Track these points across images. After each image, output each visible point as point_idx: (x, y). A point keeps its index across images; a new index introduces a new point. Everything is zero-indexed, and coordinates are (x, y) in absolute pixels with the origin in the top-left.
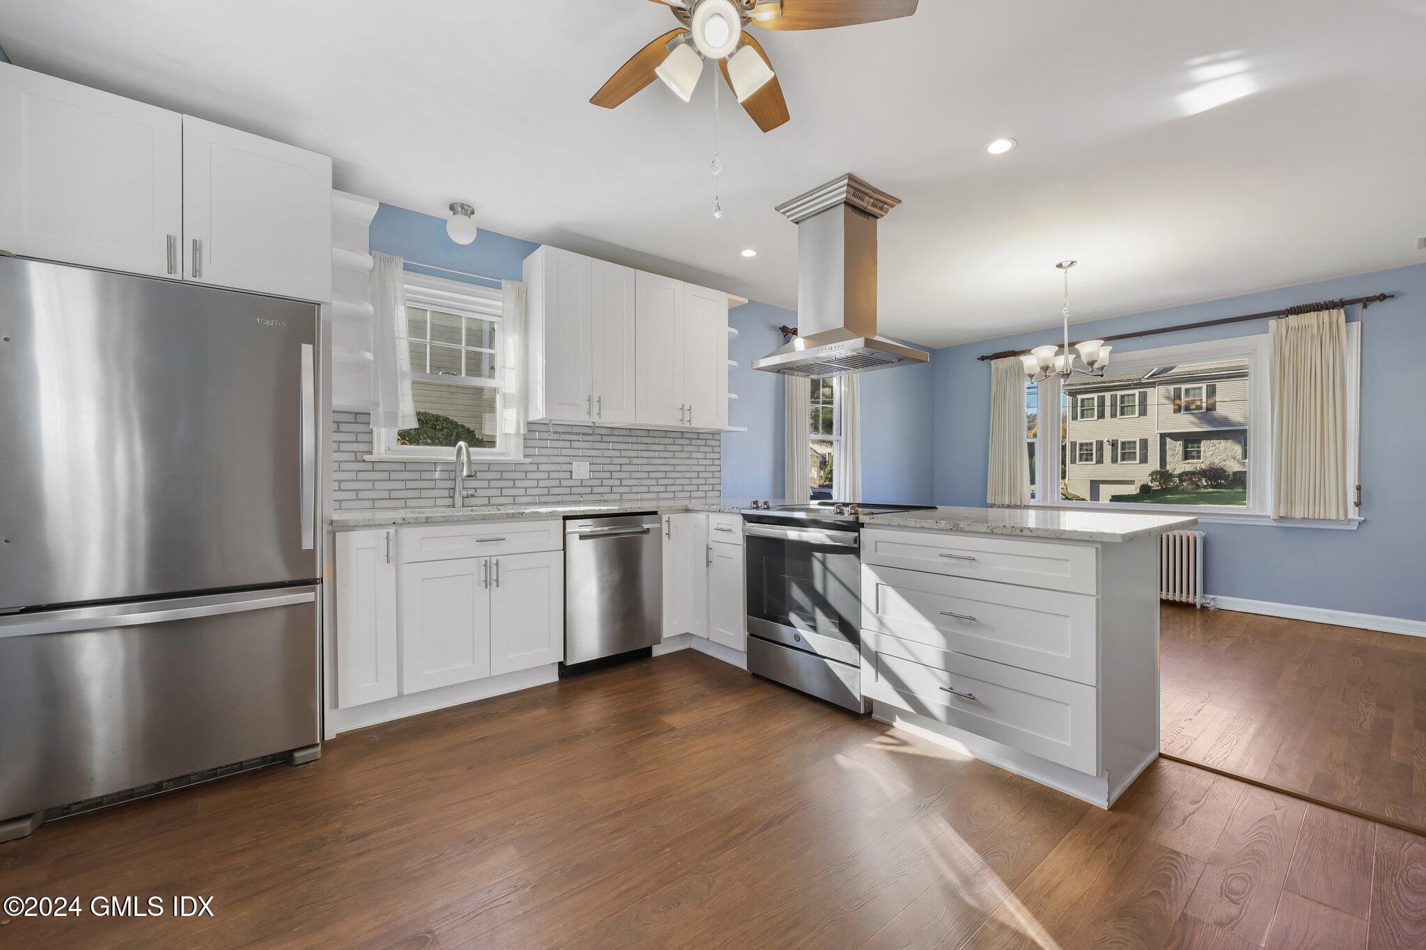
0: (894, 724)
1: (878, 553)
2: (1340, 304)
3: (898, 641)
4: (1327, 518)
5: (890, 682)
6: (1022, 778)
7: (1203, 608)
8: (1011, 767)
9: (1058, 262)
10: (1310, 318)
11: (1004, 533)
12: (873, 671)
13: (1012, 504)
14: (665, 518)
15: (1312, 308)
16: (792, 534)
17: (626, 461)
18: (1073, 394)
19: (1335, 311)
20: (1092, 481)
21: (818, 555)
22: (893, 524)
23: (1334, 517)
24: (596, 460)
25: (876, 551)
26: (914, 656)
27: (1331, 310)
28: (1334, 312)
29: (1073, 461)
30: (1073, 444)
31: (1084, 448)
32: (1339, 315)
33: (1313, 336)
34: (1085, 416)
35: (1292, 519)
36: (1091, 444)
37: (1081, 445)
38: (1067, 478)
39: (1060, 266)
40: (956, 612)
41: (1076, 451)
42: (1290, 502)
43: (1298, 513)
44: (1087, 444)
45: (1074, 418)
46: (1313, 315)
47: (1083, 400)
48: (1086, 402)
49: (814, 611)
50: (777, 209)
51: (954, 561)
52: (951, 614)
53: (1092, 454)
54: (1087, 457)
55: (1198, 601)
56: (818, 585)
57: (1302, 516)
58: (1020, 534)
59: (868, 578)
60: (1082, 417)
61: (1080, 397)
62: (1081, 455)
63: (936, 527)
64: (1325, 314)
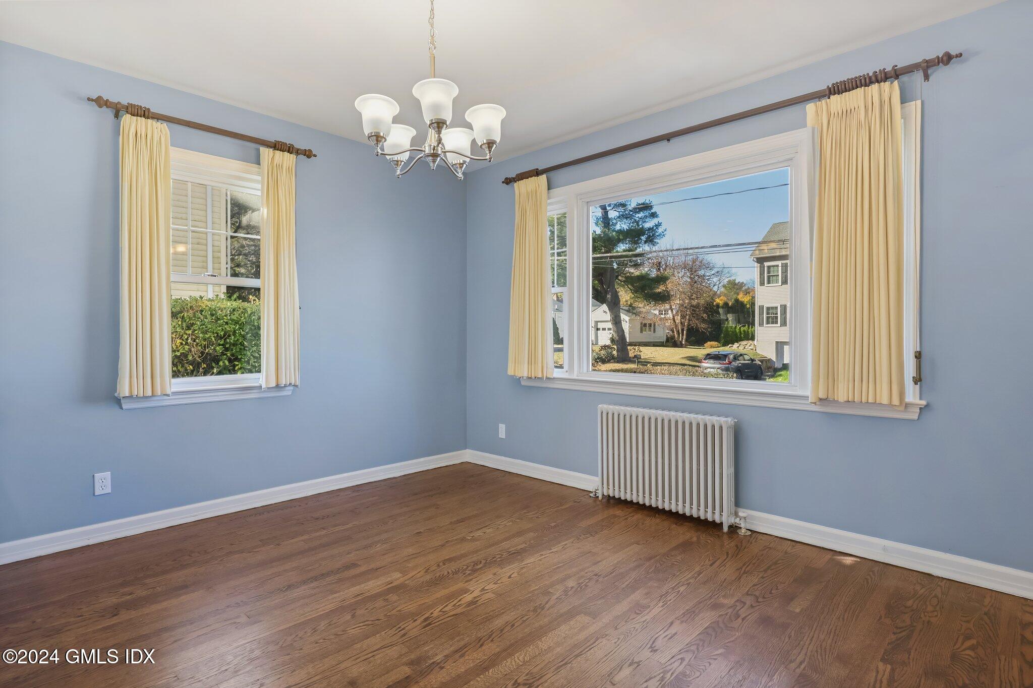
2: (893, 73)
4: (877, 402)
7: (734, 529)
10: (856, 97)
13: (533, 376)
15: (858, 83)
18: (761, 261)
19: (887, 83)
20: (777, 343)
23: (885, 401)
27: (882, 84)
28: (886, 85)
29: (761, 324)
30: (761, 308)
31: (771, 311)
32: (891, 89)
33: (859, 123)
34: (771, 281)
35: (835, 402)
36: (776, 308)
37: (768, 309)
38: (756, 340)
41: (763, 314)
42: (831, 376)
43: (842, 395)
44: (772, 308)
45: (762, 284)
46: (860, 91)
47: (769, 267)
48: (772, 269)
53: (777, 318)
54: (772, 320)
55: (727, 520)
57: (846, 399)
60: (769, 282)
61: (766, 264)
62: (768, 318)
64: (875, 87)
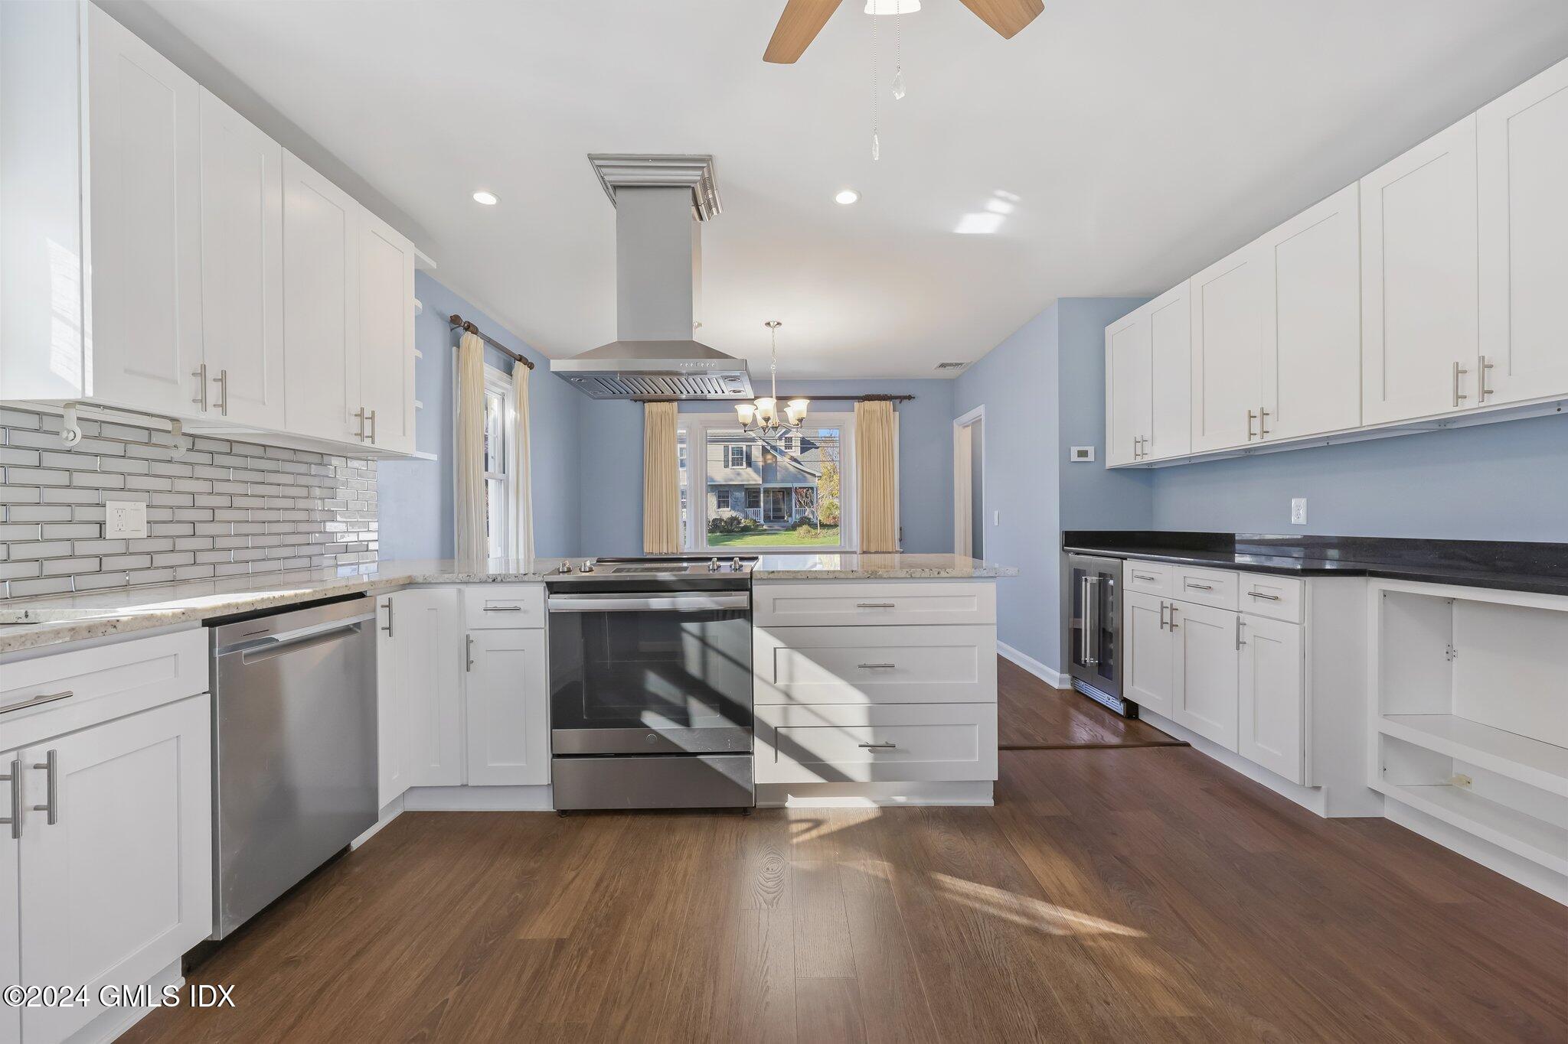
0: (787, 805)
1: (777, 612)
2: (890, 397)
3: (806, 708)
5: (793, 758)
6: (928, 808)
8: (919, 802)
9: (767, 321)
10: (876, 405)
11: (922, 576)
12: (771, 751)
14: (382, 600)
15: (877, 397)
16: (659, 603)
17: (224, 501)
21: (692, 627)
22: (800, 577)
24: (159, 499)
25: (774, 610)
26: (827, 721)
32: (889, 404)
33: (877, 419)
39: (768, 324)
40: (869, 663)
46: (877, 403)
49: (686, 701)
50: (592, 158)
51: (868, 610)
52: (864, 666)
56: (693, 667)
58: (938, 576)
59: (764, 643)
63: (851, 577)
64: (883, 403)
